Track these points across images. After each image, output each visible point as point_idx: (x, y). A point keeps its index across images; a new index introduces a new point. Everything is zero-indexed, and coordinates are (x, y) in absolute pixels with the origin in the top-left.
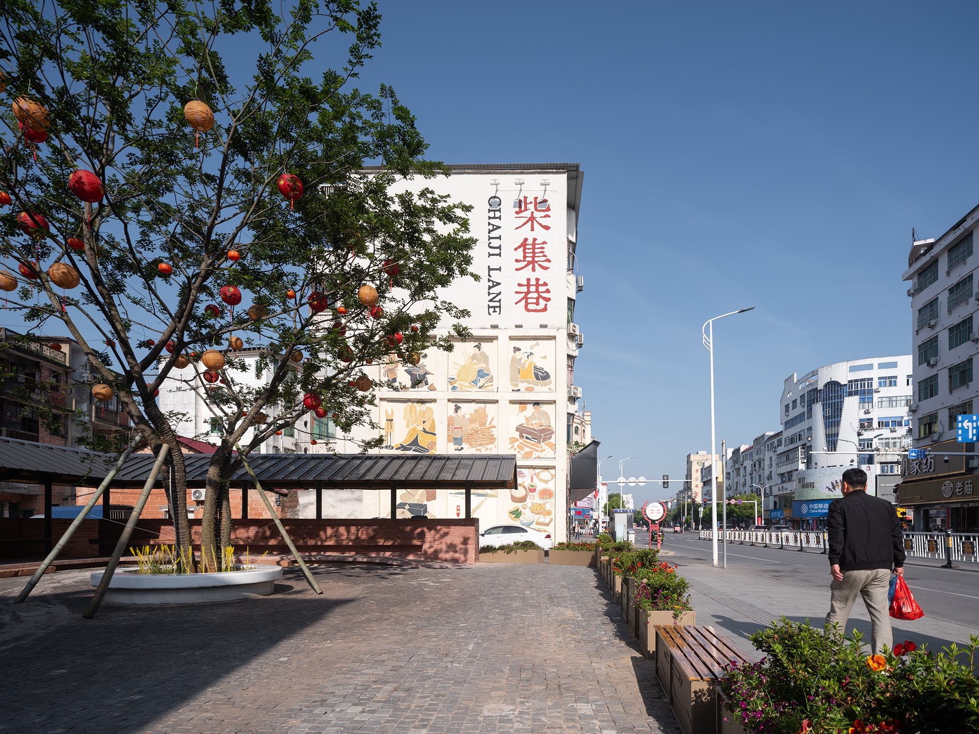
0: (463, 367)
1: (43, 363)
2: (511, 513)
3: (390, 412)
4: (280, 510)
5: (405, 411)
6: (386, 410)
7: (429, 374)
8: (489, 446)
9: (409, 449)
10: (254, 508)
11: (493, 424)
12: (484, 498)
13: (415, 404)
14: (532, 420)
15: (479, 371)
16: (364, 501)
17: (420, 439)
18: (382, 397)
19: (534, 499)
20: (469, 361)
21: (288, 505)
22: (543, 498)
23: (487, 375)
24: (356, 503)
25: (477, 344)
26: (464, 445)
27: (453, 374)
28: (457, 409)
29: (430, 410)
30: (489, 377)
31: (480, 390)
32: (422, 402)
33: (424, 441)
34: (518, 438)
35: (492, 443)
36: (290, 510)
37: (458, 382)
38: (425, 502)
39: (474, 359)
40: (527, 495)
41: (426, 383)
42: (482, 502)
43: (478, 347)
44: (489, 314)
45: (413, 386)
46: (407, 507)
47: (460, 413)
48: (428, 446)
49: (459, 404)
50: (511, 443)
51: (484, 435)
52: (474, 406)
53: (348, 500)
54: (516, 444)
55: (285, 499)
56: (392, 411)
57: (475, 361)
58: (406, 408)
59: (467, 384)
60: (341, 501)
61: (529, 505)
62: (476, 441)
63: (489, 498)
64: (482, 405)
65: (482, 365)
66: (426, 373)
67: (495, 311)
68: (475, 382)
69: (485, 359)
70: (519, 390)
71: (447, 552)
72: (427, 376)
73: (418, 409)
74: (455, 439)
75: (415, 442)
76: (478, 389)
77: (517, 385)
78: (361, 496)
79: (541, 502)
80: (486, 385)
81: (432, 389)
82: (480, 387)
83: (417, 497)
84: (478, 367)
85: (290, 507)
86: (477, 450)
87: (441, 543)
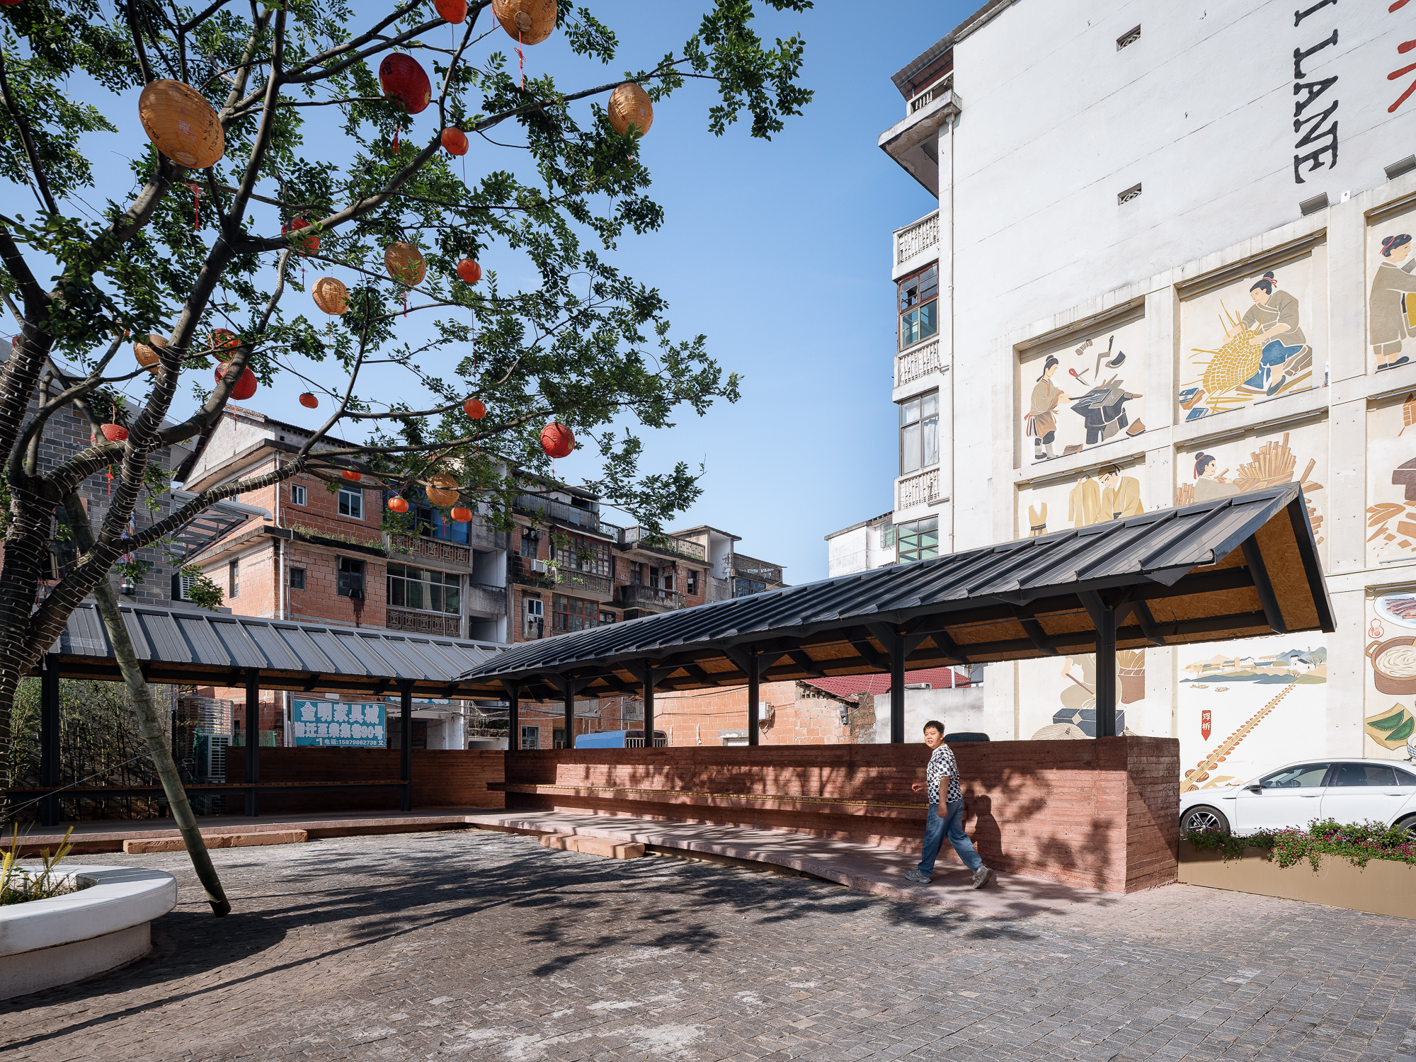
0: (1221, 354)
1: (680, 562)
2: (1373, 724)
3: (1038, 510)
4: (848, 733)
5: (1072, 501)
6: (1031, 508)
7: (1132, 397)
11: (1313, 478)
12: (1283, 685)
13: (1095, 479)
15: (1268, 349)
16: (985, 709)
18: (1020, 479)
20: (1239, 329)
21: (860, 722)
23: (1293, 350)
24: (971, 713)
25: (1260, 277)
27: (1191, 377)
28: (1202, 464)
29: (1134, 483)
30: (1299, 355)
31: (1272, 397)
32: (1110, 468)
34: (1400, 499)
36: (862, 731)
37: (1205, 396)
39: (1252, 322)
41: (1123, 423)
42: (1278, 699)
43: (1266, 285)
44: (1299, 180)
45: (1091, 438)
46: (1077, 719)
47: (1211, 472)
49: (1207, 452)
50: (1375, 522)
52: (1253, 444)
54: (1392, 524)
55: (856, 712)
56: (1044, 506)
57: (1256, 324)
58: (1074, 492)
59: (1233, 393)
63: (1299, 688)
64: (1278, 437)
65: (1280, 328)
66: (1123, 399)
67: (1317, 165)
68: (1256, 381)
69: (1288, 307)
70: (1404, 360)
71: (1041, 865)
72: (1125, 405)
73: (1102, 487)
76: (1265, 397)
77: (1398, 347)
78: (981, 699)
80: (1289, 379)
81: (1138, 430)
82: (1272, 391)
84: (1260, 341)
85: (863, 726)
87: (1022, 833)
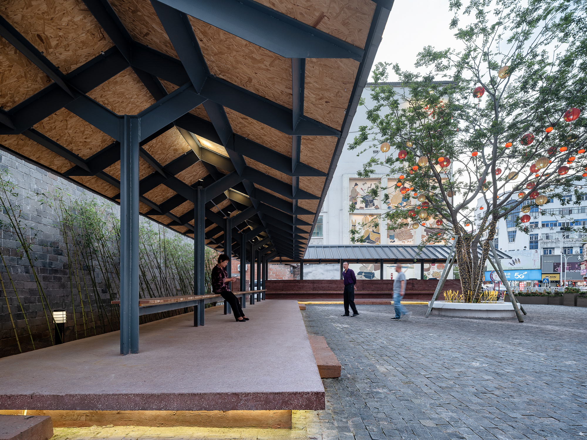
0: (394, 196)
3: (354, 221)
4: (293, 276)
5: (362, 220)
6: (352, 220)
7: (376, 199)
8: (409, 240)
9: (364, 242)
10: (278, 275)
11: (411, 227)
12: (406, 269)
13: (368, 216)
14: (434, 225)
15: (403, 198)
17: (371, 236)
19: (434, 269)
20: (397, 192)
21: (297, 273)
22: (439, 269)
26: (395, 239)
30: (408, 201)
32: (372, 215)
33: (373, 237)
34: (426, 235)
35: (411, 238)
37: (391, 204)
38: (373, 271)
40: (430, 267)
41: (374, 205)
46: (363, 274)
48: (375, 240)
50: (422, 238)
51: (406, 234)
53: (331, 270)
54: (424, 239)
56: (356, 221)
59: (397, 205)
60: (327, 271)
61: (431, 273)
62: (402, 237)
63: (409, 269)
68: (401, 204)
72: (374, 201)
73: (369, 219)
74: (390, 236)
75: (368, 238)
79: (438, 271)
81: (377, 208)
83: (369, 268)
84: (402, 196)
86: (403, 242)
